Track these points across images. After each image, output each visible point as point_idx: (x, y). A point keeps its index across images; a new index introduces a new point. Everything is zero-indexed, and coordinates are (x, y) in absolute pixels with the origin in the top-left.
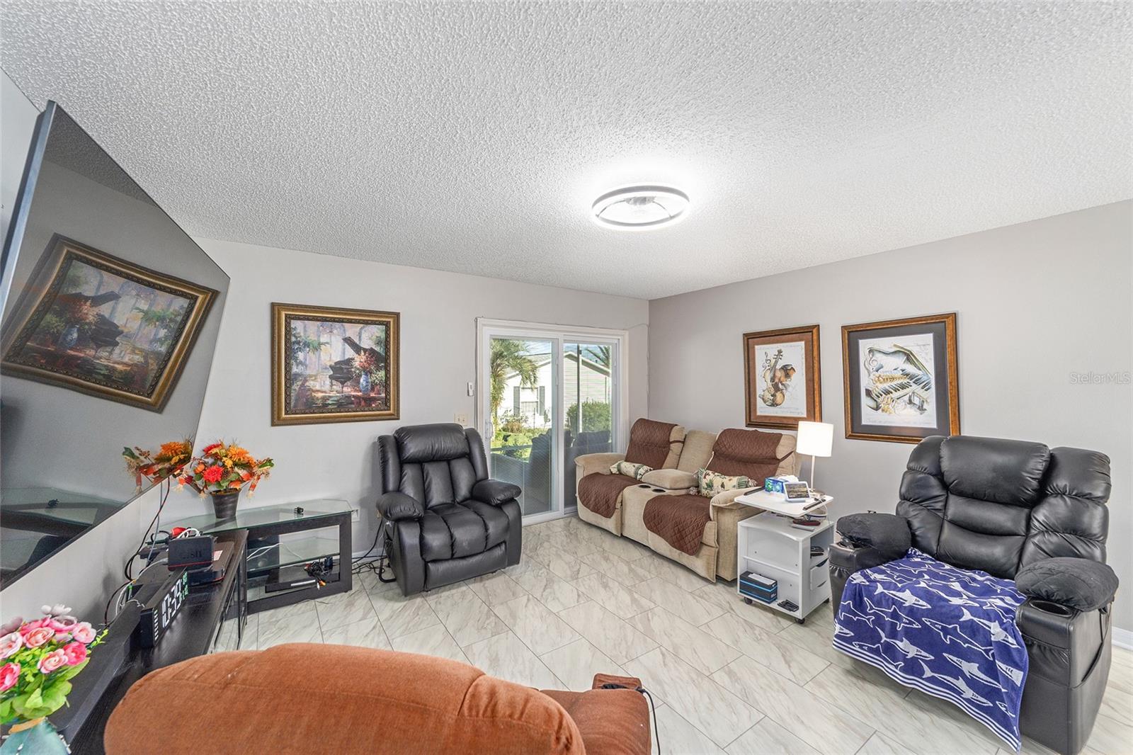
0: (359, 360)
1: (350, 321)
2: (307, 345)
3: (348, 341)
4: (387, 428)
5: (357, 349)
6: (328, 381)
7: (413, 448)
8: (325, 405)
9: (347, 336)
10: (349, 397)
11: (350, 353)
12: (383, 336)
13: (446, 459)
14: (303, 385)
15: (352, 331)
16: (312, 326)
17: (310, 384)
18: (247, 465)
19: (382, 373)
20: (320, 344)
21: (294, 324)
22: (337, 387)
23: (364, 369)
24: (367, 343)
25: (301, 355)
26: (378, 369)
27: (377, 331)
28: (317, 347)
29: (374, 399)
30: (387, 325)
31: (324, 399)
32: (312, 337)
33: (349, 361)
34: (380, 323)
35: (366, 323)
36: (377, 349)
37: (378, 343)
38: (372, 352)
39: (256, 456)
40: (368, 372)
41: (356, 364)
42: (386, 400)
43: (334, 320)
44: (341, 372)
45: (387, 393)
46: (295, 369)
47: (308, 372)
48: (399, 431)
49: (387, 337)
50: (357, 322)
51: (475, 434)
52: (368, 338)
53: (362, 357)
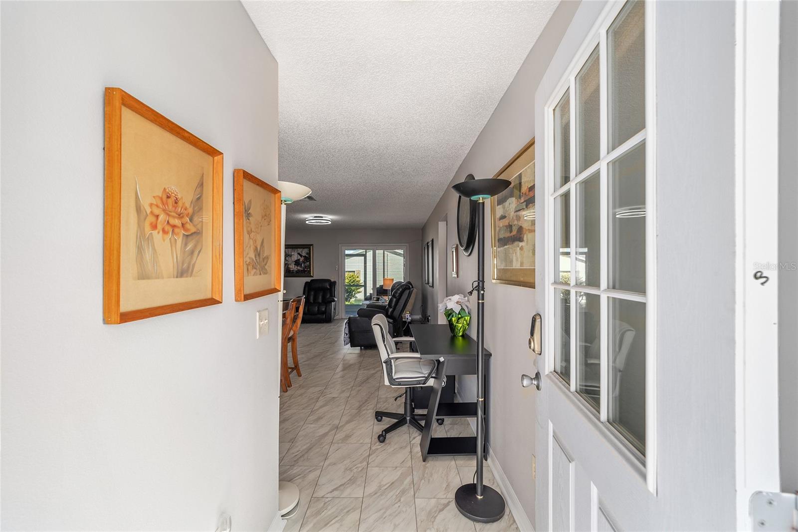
0: (302, 259)
1: (299, 248)
2: (288, 255)
3: (299, 254)
4: (308, 279)
5: (301, 256)
6: (294, 265)
7: (314, 285)
8: (293, 272)
9: (299, 252)
10: (299, 270)
11: (299, 257)
12: (308, 252)
13: (324, 290)
14: (288, 267)
15: (300, 250)
16: (290, 250)
17: (289, 266)
19: (308, 263)
20: (293, 255)
22: (296, 267)
23: (303, 262)
24: (304, 254)
25: (287, 258)
26: (307, 262)
27: (306, 250)
28: (291, 256)
29: (306, 271)
30: (310, 248)
31: (293, 270)
32: (290, 253)
33: (299, 260)
34: (308, 248)
35: (304, 248)
36: (307, 256)
37: (307, 254)
38: (305, 256)
40: (304, 263)
41: (301, 260)
42: (310, 271)
43: (295, 248)
44: (297, 263)
45: (310, 269)
46: (286, 262)
47: (289, 263)
48: (312, 280)
49: (310, 252)
50: (301, 248)
51: (335, 282)
52: (304, 252)
53: (303, 258)
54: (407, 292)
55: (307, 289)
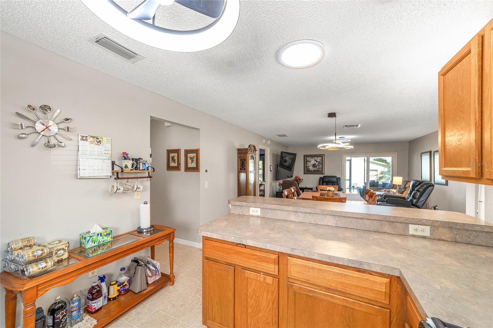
1: (315, 157)
2: (309, 161)
3: (315, 160)
4: (322, 176)
5: (317, 161)
6: (312, 167)
7: (326, 180)
9: (315, 159)
10: (315, 170)
11: (315, 162)
12: (321, 159)
13: (332, 182)
15: (316, 158)
16: (309, 158)
17: (309, 168)
18: (300, 180)
20: (311, 161)
21: (307, 158)
24: (318, 160)
25: (308, 163)
26: (320, 165)
27: (320, 158)
28: (310, 162)
29: (319, 171)
30: (322, 157)
31: (311, 170)
32: (310, 160)
35: (318, 157)
36: (320, 161)
38: (319, 162)
39: (301, 178)
40: (319, 166)
41: (317, 164)
42: (322, 171)
43: (313, 157)
44: (314, 166)
45: (322, 169)
46: (307, 165)
48: (324, 176)
49: (322, 159)
50: (317, 157)
51: (340, 178)
52: (319, 159)
53: (318, 163)
54: (430, 188)
55: (321, 182)
